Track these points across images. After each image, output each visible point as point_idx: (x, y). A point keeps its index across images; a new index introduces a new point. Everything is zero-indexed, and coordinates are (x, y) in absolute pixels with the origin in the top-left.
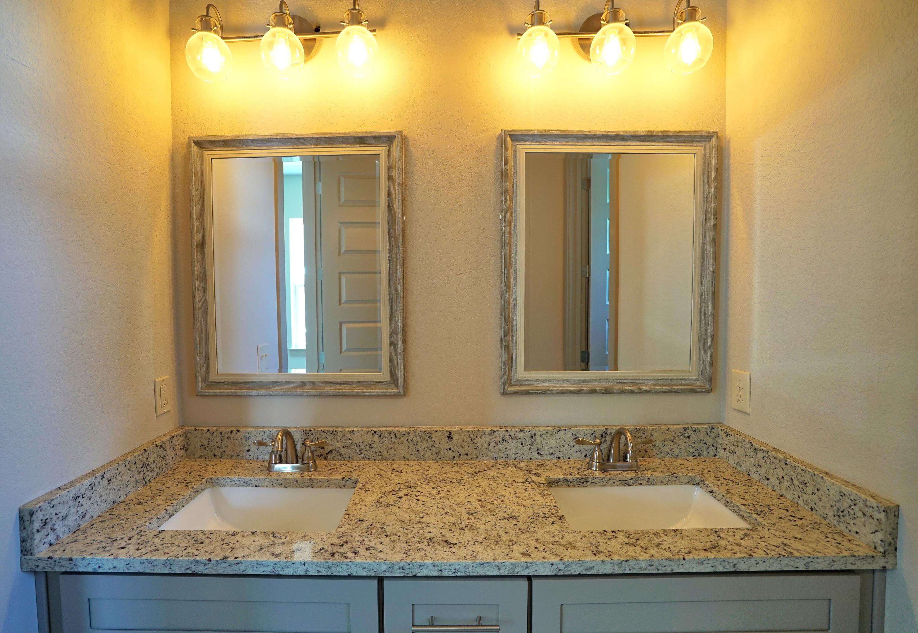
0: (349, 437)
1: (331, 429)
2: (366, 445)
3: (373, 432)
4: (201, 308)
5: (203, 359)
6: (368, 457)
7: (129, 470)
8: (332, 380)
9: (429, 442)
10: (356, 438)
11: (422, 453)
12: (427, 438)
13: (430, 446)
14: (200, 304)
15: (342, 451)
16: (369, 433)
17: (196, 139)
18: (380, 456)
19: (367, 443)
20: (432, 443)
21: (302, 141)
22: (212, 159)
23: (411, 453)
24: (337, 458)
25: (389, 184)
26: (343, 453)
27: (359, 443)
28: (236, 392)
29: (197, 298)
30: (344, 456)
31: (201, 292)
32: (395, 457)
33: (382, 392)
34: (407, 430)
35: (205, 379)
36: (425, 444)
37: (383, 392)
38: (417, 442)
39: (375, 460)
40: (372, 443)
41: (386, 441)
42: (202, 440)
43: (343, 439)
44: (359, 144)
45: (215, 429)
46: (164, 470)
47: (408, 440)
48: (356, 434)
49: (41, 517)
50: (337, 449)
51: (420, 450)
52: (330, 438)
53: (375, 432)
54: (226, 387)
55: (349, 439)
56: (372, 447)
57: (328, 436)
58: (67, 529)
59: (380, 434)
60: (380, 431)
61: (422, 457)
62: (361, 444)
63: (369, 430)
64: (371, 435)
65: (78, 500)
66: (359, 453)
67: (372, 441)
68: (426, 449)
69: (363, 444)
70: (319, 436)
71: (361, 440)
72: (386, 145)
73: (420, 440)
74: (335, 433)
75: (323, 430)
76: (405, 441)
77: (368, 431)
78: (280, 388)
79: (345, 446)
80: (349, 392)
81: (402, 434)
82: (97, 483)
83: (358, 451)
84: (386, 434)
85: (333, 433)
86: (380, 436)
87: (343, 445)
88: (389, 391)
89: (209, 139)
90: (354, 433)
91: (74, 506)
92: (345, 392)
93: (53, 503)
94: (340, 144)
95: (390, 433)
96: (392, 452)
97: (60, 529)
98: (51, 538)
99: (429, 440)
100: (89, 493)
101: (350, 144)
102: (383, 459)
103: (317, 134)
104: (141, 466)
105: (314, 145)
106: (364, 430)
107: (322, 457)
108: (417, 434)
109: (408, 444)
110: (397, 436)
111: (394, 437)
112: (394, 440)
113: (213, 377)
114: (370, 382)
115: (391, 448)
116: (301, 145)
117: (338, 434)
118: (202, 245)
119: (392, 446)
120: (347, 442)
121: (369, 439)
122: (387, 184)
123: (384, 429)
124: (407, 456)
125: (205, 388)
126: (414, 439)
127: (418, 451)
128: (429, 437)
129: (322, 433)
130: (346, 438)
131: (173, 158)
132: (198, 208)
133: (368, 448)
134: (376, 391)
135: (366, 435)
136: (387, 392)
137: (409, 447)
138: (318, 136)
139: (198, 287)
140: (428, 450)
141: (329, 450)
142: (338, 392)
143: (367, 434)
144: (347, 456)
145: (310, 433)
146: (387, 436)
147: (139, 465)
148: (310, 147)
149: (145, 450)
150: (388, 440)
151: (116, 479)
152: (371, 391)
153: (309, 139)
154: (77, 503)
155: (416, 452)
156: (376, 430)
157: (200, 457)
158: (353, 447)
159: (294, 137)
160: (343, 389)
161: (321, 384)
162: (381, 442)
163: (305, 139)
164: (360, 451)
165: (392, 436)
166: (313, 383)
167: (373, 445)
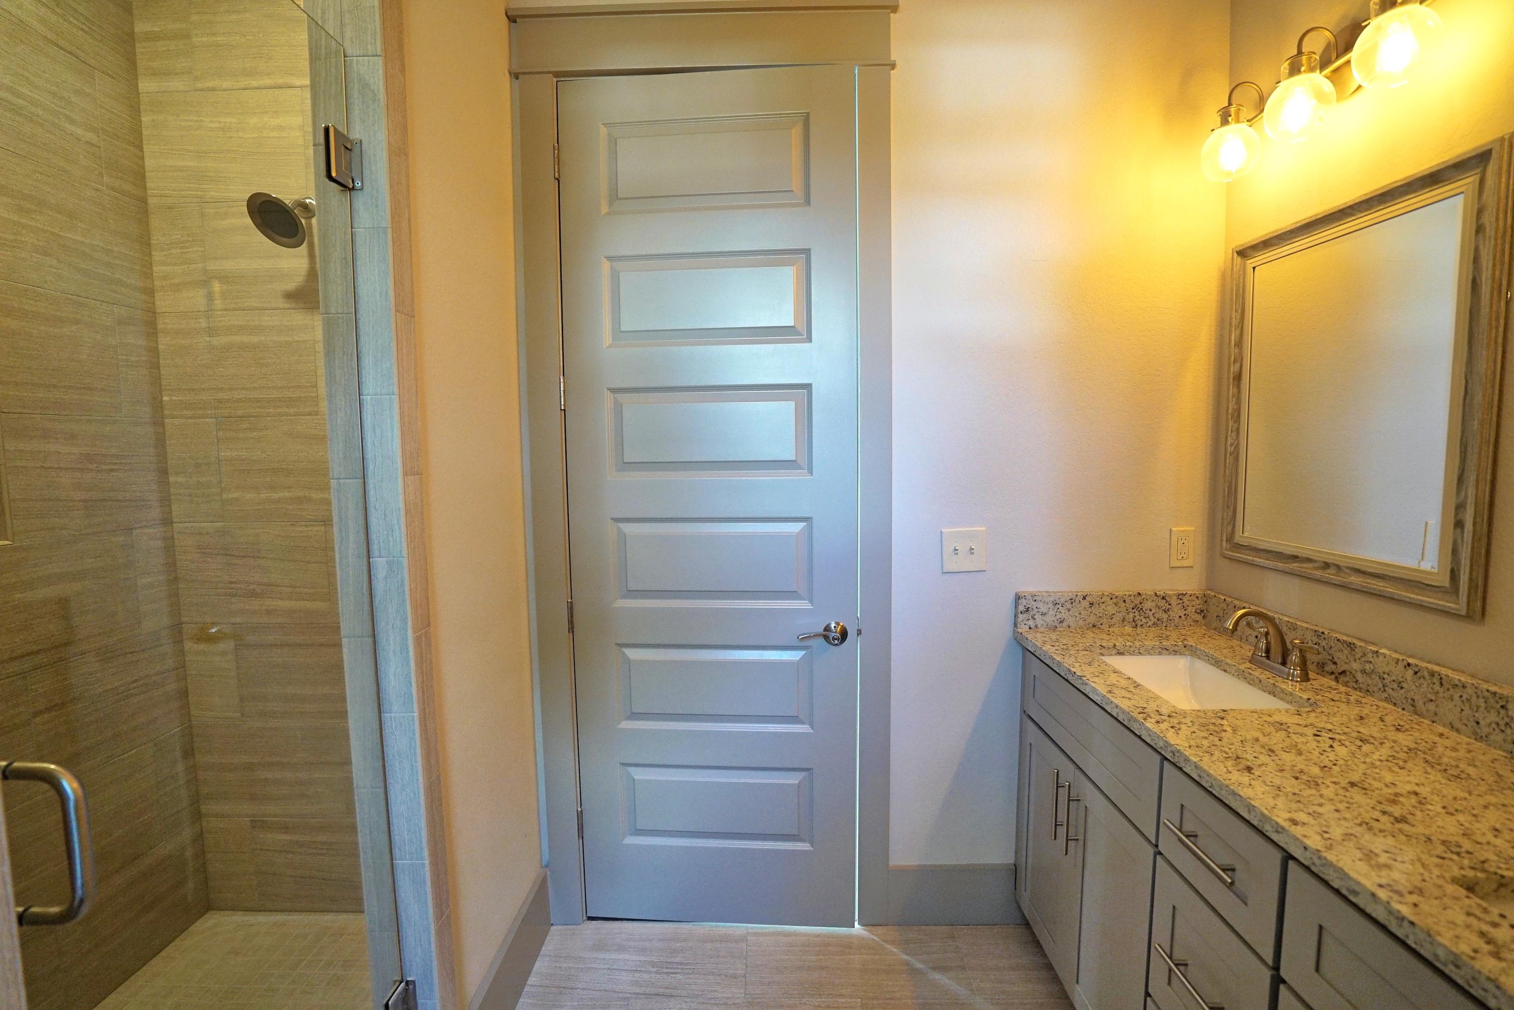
0: (1371, 659)
1: (1349, 640)
2: (1394, 681)
3: (1405, 663)
4: (1234, 452)
5: (1230, 514)
6: (1394, 701)
7: (1116, 604)
8: (1363, 569)
9: (1501, 716)
10: (1381, 665)
11: (1486, 730)
12: (1498, 706)
13: (1502, 723)
14: (1233, 448)
15: (1359, 676)
16: (1400, 663)
17: (1238, 250)
18: (1413, 706)
19: (1394, 678)
20: (1507, 720)
21: (1349, 211)
22: (1254, 268)
23: (1466, 722)
24: (1351, 684)
25: (1476, 240)
26: (1360, 680)
27: (1384, 673)
28: (1254, 561)
29: (1230, 441)
30: (1361, 685)
31: (1234, 435)
32: (1436, 719)
33: (1429, 603)
34: (1462, 679)
35: (1230, 539)
36: (1492, 717)
37: (1432, 603)
38: (1478, 707)
39: (1403, 709)
40: (1402, 680)
41: (1425, 685)
42: (1219, 609)
43: (1363, 659)
44: (1430, 186)
45: (1230, 600)
46: (1164, 624)
47: (1461, 696)
48: (1381, 658)
49: (1025, 604)
50: (1353, 672)
51: (1482, 723)
52: (1346, 652)
53: (1409, 665)
54: (1247, 552)
55: (1371, 662)
56: (1402, 688)
57: (1343, 648)
58: (1045, 624)
59: (1417, 670)
60: (1417, 666)
61: (1484, 738)
62: (1386, 676)
63: (1401, 658)
64: (1403, 668)
65: (1058, 606)
66: (1382, 689)
67: (1402, 677)
68: (1494, 726)
69: (1388, 677)
70: (1333, 645)
71: (1386, 670)
72: (1476, 172)
73: (1483, 705)
74: (1352, 646)
75: (1338, 637)
76: (1456, 697)
77: (1398, 660)
78: (1299, 565)
79: (1364, 672)
80: (1380, 590)
81: (1453, 683)
82: (1077, 601)
83: (1381, 685)
84: (1426, 674)
85: (1351, 646)
86: (1416, 673)
87: (1362, 668)
88: (1441, 603)
89: (1249, 245)
90: (1378, 656)
91: (1053, 610)
92: (1375, 589)
93: (1035, 598)
94: (1400, 197)
95: (1432, 674)
96: (1432, 707)
97: (1039, 620)
98: (1031, 623)
99: (1503, 712)
100: (1069, 606)
101: (1415, 191)
102: (1416, 713)
103: (1366, 195)
104: (1132, 607)
105: (1365, 211)
106: (1396, 656)
107: (1333, 676)
108: (1479, 693)
109: (1462, 705)
110: (1444, 682)
111: (1438, 683)
112: (1437, 687)
113: (1238, 538)
114: (1418, 582)
115: (1432, 701)
116: (1348, 218)
117: (1356, 650)
118: (1238, 378)
119: (1433, 698)
120: (1367, 666)
121: (1398, 672)
122: (1473, 241)
123: (1424, 665)
124: (1457, 724)
125: (1230, 550)
126: (1474, 699)
127: (1478, 723)
128: (1502, 707)
129: (1336, 642)
130: (1366, 659)
131: (1223, 277)
132: (1238, 332)
133: (1395, 686)
134: (1419, 597)
135: (1394, 665)
136: (1438, 605)
137: (1462, 710)
138: (1368, 197)
139: (1232, 427)
140: (1497, 730)
141: (1343, 669)
142: (1364, 587)
143: (1397, 663)
144: (1364, 686)
145: (1323, 636)
146: (1427, 677)
147: (1130, 605)
148: (1359, 216)
149: (1139, 594)
150: (1428, 684)
151: (1100, 607)
152: (1412, 596)
153: (1357, 206)
154: (1056, 608)
155: (1475, 724)
156: (1411, 661)
157: (1215, 629)
158: (1374, 676)
159: (1336, 210)
160: (1373, 584)
161: (1347, 571)
162: (1417, 684)
163: (1351, 207)
164: (1384, 686)
165: (1435, 681)
166: (1338, 567)
167: (1404, 685)
